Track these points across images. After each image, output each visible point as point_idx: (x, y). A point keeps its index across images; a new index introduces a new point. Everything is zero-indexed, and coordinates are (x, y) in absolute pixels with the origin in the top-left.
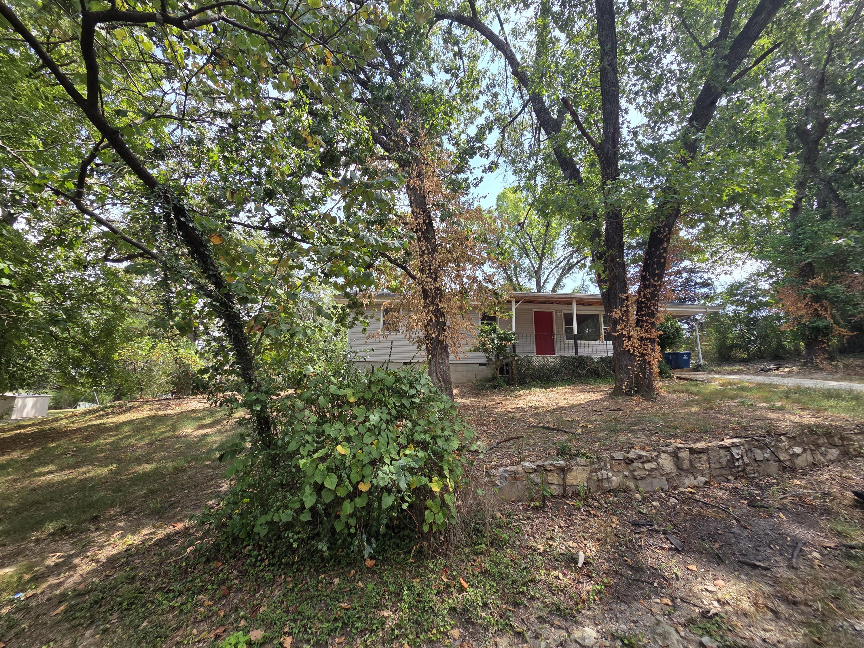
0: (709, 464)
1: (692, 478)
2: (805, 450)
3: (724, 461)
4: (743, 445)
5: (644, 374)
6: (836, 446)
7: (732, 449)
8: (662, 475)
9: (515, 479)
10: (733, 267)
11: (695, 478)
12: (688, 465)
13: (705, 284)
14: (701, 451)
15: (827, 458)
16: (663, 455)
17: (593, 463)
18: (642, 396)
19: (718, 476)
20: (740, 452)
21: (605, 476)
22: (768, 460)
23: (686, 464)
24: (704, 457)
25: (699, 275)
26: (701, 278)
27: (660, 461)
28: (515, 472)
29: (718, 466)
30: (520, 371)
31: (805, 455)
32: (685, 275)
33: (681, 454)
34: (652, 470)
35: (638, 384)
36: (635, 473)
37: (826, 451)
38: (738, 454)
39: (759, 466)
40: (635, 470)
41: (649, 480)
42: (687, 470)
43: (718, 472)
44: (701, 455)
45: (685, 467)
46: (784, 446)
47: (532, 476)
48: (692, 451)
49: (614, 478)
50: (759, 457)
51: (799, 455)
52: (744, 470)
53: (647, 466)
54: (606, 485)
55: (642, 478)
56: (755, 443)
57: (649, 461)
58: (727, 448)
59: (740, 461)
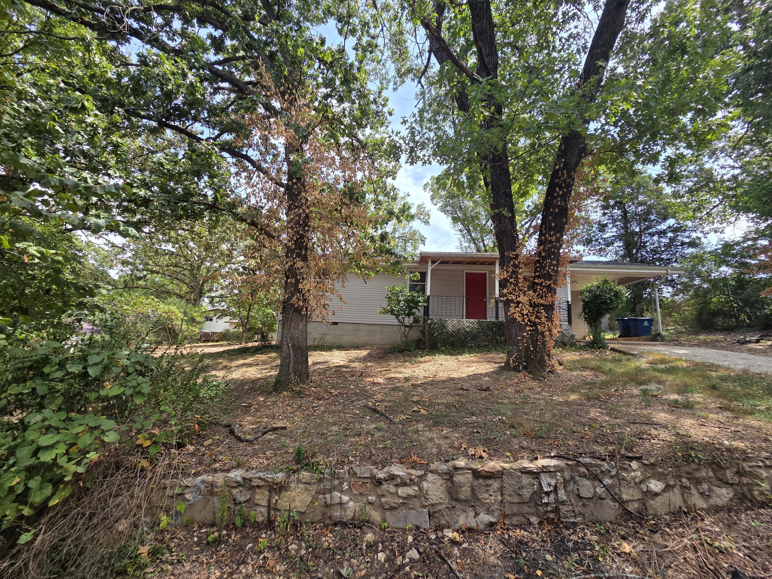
0: (502, 495)
1: (472, 514)
2: (668, 488)
3: (527, 493)
4: (561, 470)
5: (535, 346)
6: (727, 483)
7: (542, 475)
8: (424, 507)
9: (212, 493)
10: (725, 224)
11: (477, 514)
12: (469, 494)
13: (693, 244)
14: (490, 476)
15: (711, 501)
16: (430, 477)
17: (320, 480)
18: (530, 373)
19: (514, 515)
20: (553, 482)
21: (337, 501)
22: (601, 499)
23: (465, 493)
24: (496, 484)
25: (687, 234)
26: (688, 237)
27: (425, 484)
28: (212, 485)
29: (516, 499)
30: (432, 335)
31: (666, 494)
32: (670, 235)
33: (458, 478)
34: (409, 497)
35: (528, 359)
36: (383, 500)
37: (710, 490)
38: (549, 485)
39: (584, 505)
40: (383, 496)
41: (402, 512)
42: (465, 501)
43: (515, 509)
44: (490, 482)
45: (462, 497)
46: (634, 478)
47: (234, 491)
48: (476, 474)
49: (351, 503)
50: (585, 493)
51: (656, 494)
52: (556, 510)
53: (402, 491)
54: (337, 513)
55: (392, 509)
56: (583, 469)
57: (404, 484)
58: (535, 475)
59: (552, 497)
